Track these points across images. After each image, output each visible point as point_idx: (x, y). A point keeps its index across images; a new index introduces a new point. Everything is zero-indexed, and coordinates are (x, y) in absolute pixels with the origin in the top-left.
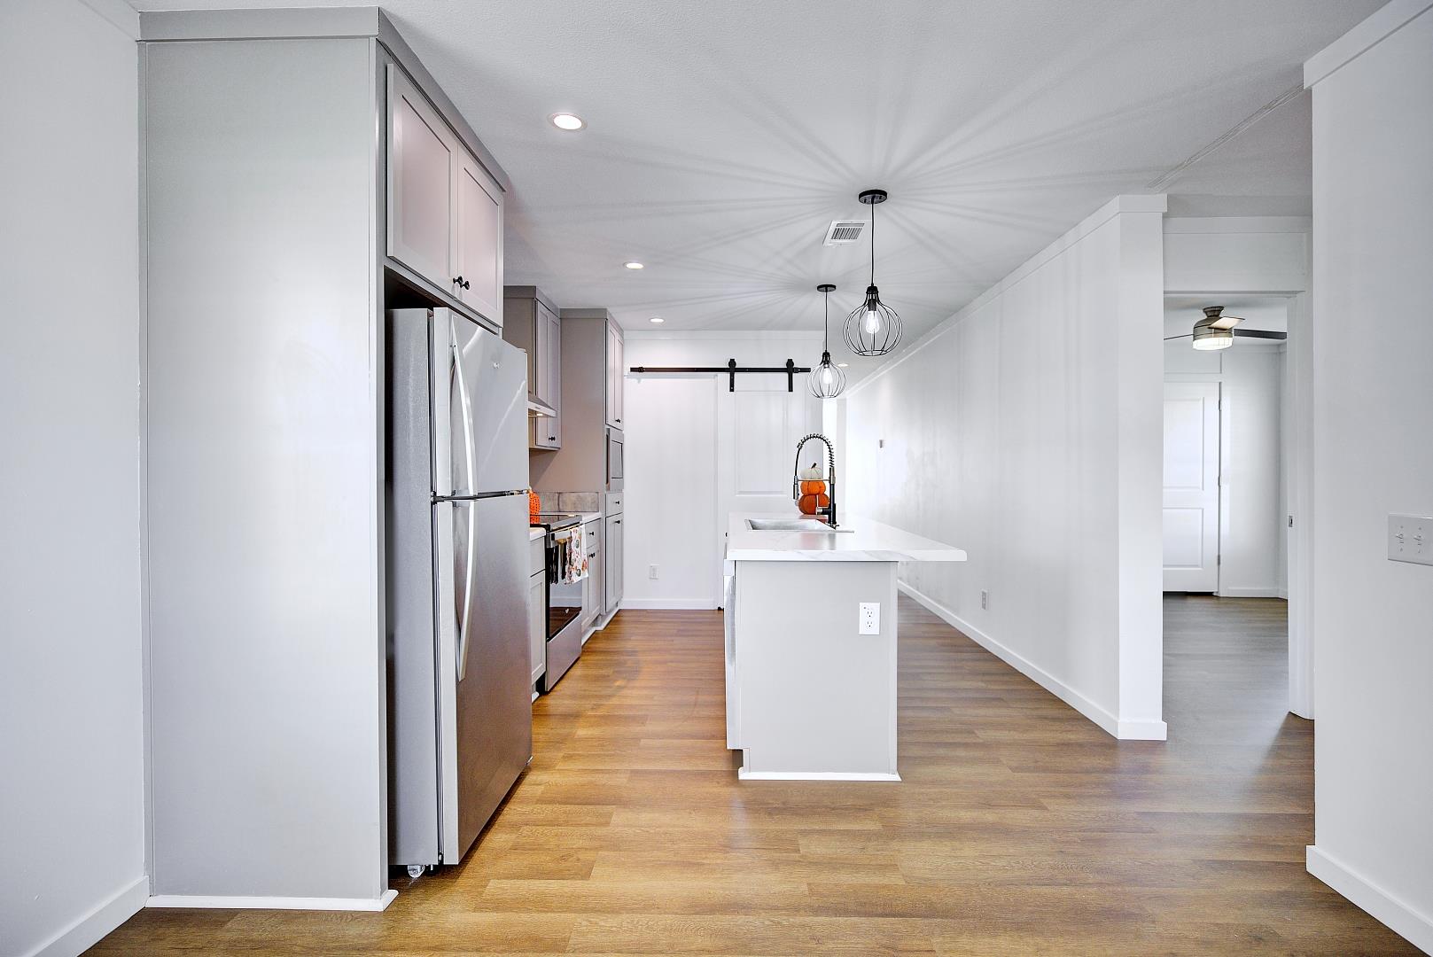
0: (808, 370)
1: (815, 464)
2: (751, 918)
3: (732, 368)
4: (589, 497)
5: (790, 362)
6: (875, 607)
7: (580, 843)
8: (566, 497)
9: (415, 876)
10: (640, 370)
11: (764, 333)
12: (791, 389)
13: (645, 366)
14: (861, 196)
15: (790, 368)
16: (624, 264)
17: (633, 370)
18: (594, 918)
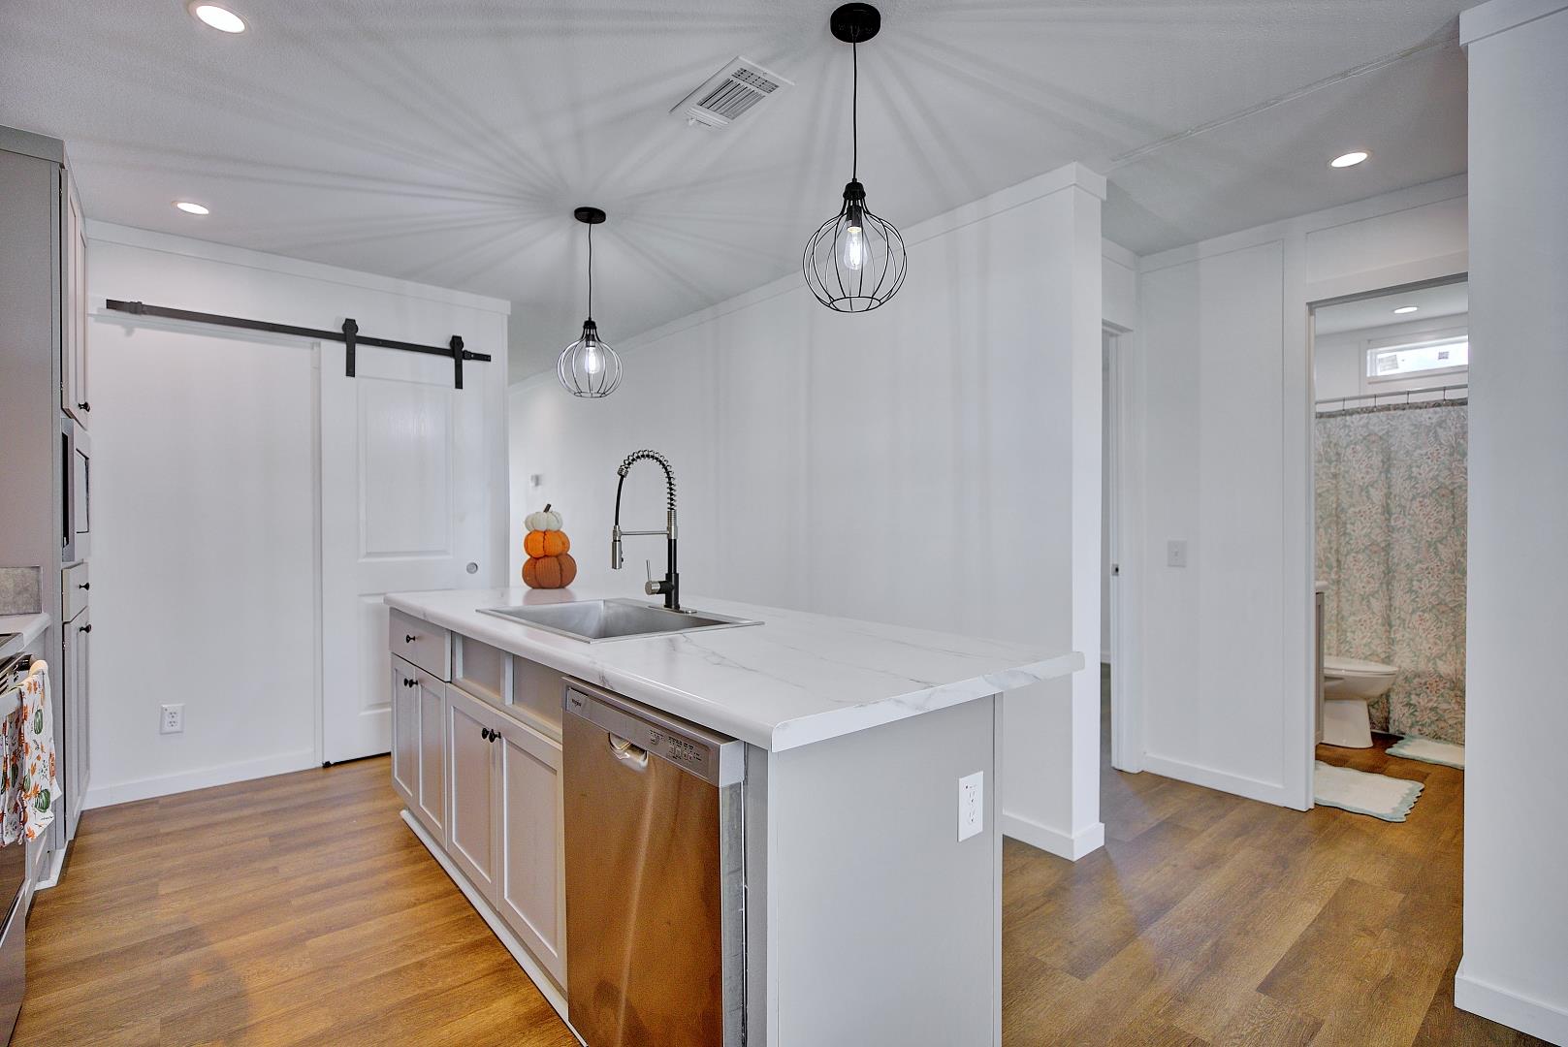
0: (486, 358)
1: (549, 506)
3: (349, 335)
5: (456, 342)
11: (410, 286)
12: (459, 384)
15: (456, 350)
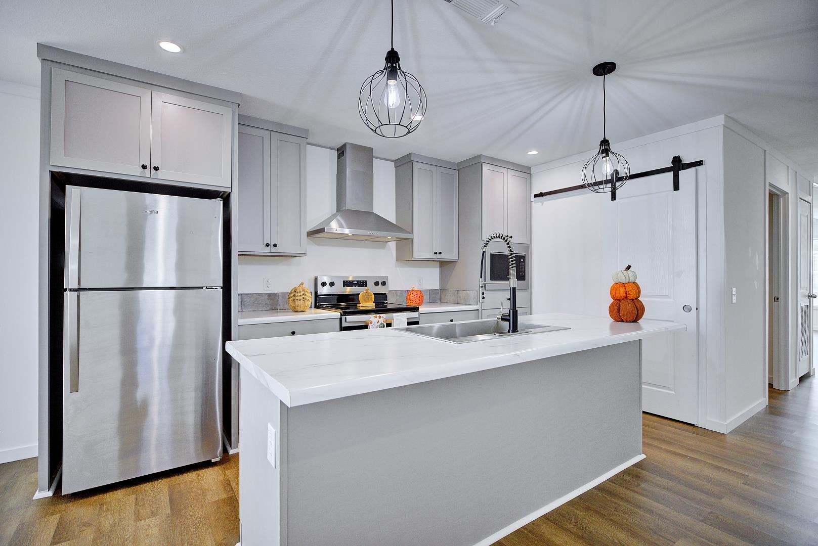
0: (698, 163)
3: (614, 178)
4: (472, 294)
5: (676, 160)
8: (460, 294)
10: (545, 194)
12: (676, 187)
13: (543, 191)
15: (675, 166)
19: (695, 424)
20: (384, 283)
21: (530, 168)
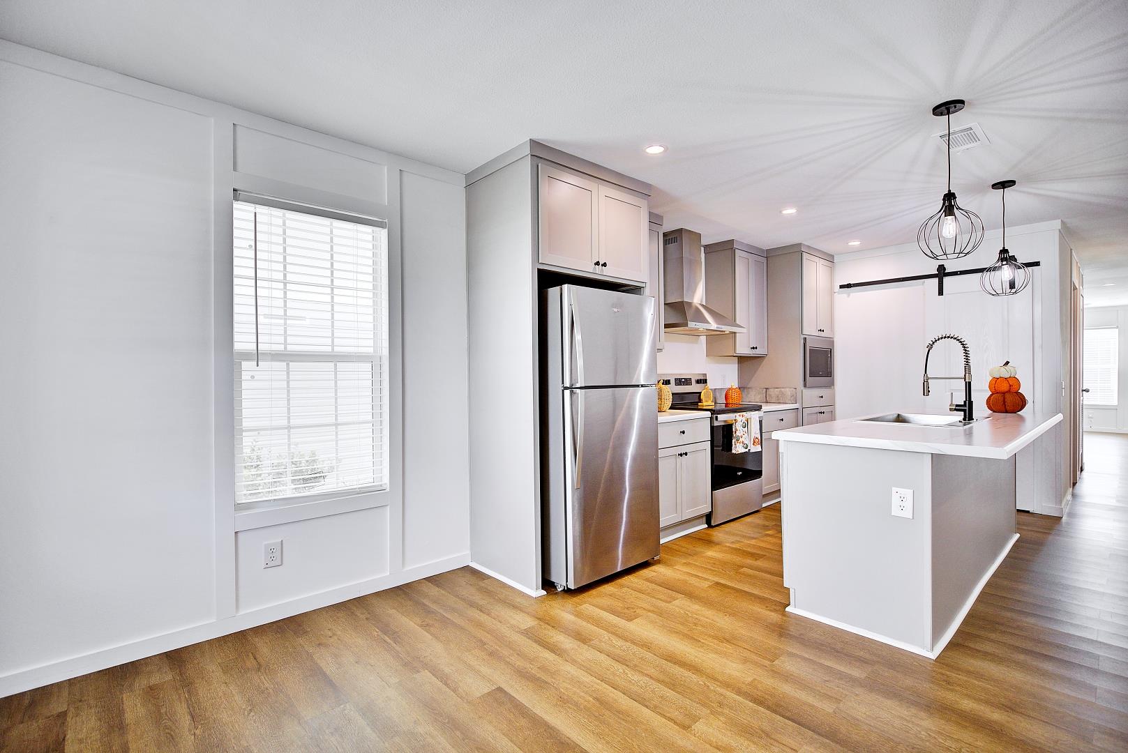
2: (694, 676)
4: (788, 392)
6: (908, 493)
7: (645, 605)
8: (771, 392)
9: (559, 590)
10: (849, 286)
13: (852, 282)
14: (935, 109)
16: (781, 212)
17: (842, 287)
18: (613, 638)
19: (1031, 511)
20: (705, 381)
21: (833, 256)
